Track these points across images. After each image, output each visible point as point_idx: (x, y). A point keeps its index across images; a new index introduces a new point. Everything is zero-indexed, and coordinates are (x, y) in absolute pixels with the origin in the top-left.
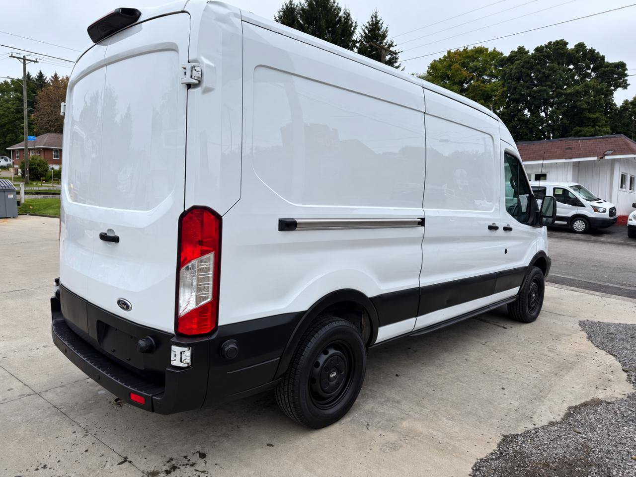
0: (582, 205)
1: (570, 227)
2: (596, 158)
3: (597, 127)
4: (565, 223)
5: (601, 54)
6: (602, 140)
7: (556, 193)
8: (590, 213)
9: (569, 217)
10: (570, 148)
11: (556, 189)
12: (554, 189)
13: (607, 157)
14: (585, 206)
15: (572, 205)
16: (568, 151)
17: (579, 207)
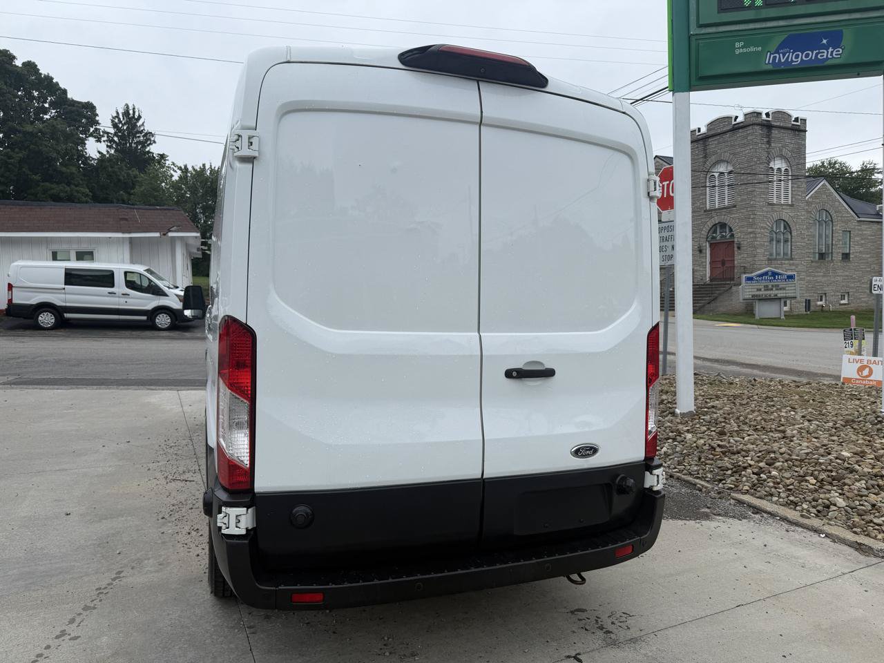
0: (165, 295)
1: (150, 323)
2: (157, 235)
3: (73, 186)
4: (144, 318)
5: (62, 86)
6: (159, 211)
7: (128, 279)
8: (175, 304)
9: (148, 311)
10: (126, 219)
11: (128, 274)
12: (126, 273)
13: (170, 234)
14: (168, 294)
15: (153, 294)
16: (122, 222)
17: (161, 297)
